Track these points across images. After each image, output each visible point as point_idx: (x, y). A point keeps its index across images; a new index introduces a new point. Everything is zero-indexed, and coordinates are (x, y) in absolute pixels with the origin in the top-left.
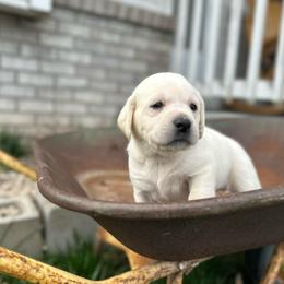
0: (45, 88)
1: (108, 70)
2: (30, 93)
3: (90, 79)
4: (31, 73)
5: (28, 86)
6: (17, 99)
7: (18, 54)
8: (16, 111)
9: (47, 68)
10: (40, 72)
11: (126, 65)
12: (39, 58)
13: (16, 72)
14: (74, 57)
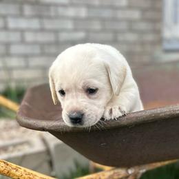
0: (49, 44)
1: (103, 20)
2: (37, 50)
3: (88, 31)
4: (36, 31)
5: (34, 43)
6: (26, 56)
7: (21, 15)
8: (27, 67)
9: (48, 25)
10: (42, 30)
11: (120, 14)
12: (40, 17)
13: (22, 31)
14: (71, 12)
